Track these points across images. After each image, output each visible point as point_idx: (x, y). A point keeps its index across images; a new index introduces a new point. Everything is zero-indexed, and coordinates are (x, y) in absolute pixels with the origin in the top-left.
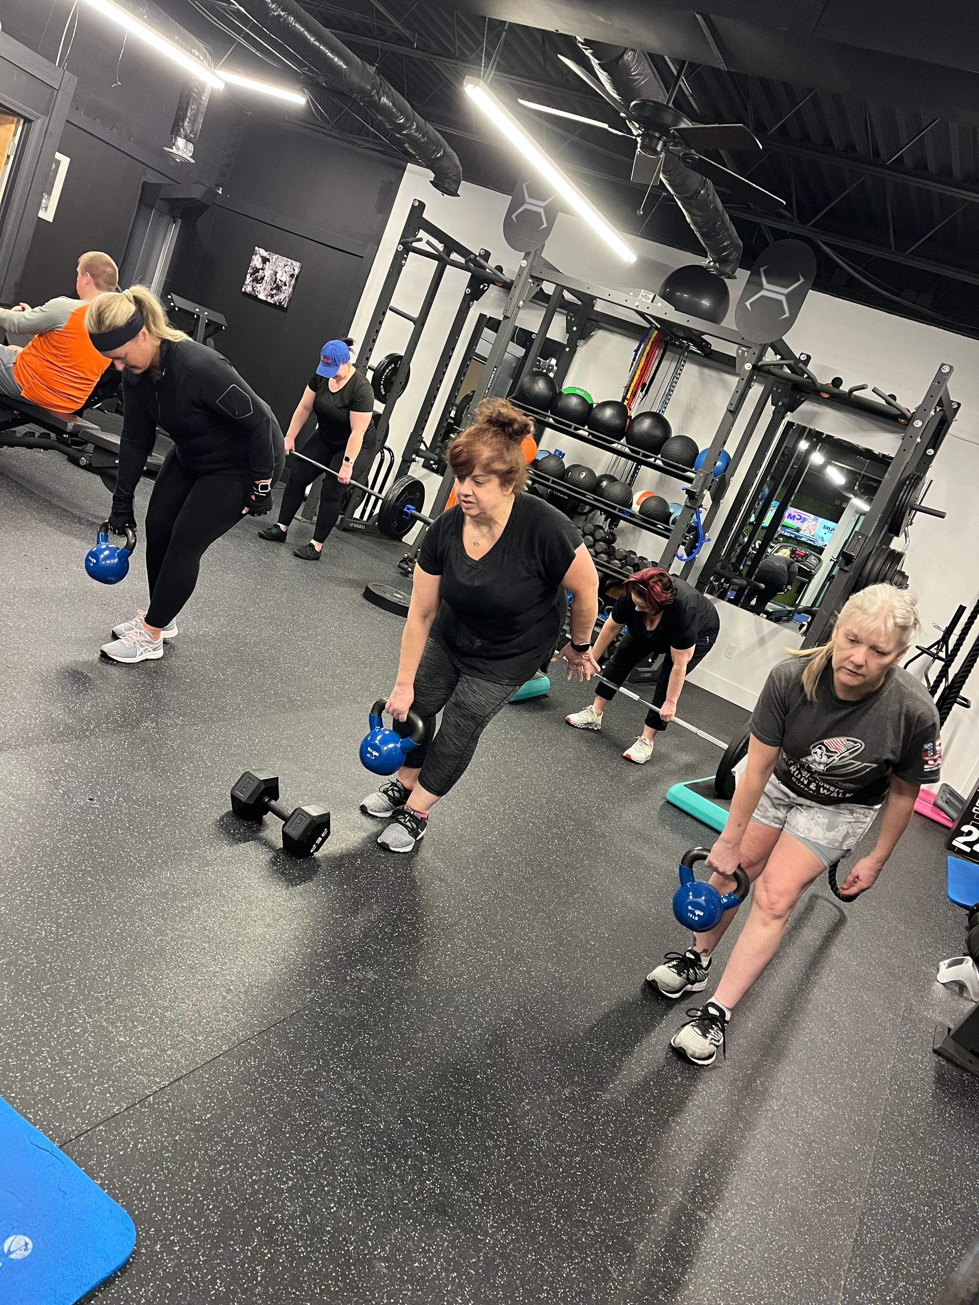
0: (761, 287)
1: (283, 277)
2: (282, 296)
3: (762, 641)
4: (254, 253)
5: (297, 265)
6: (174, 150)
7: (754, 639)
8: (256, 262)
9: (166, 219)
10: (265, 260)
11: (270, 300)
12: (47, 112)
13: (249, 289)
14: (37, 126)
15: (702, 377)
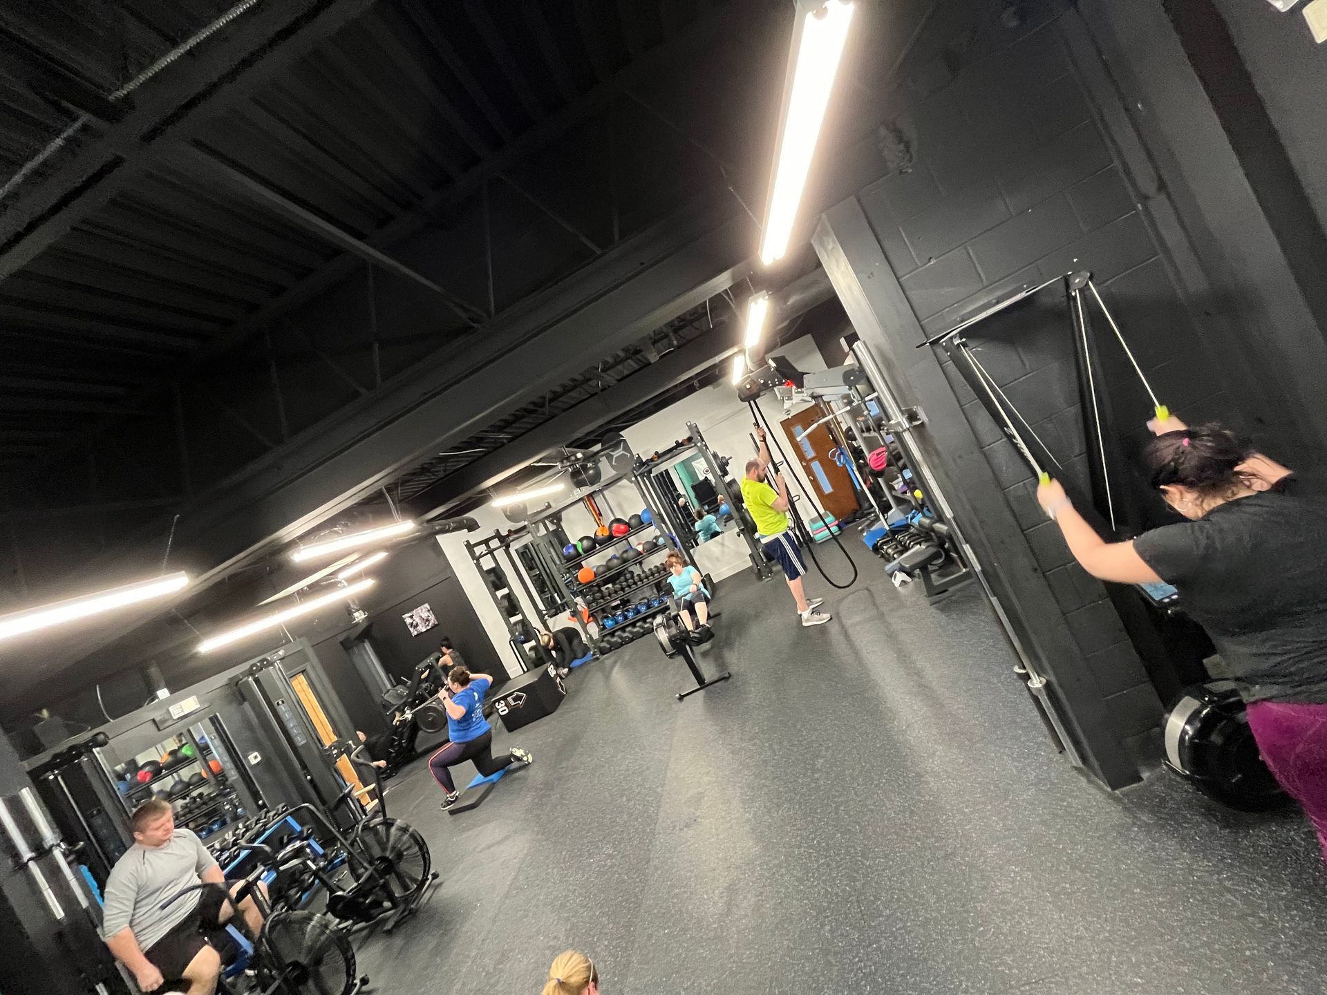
0: (612, 456)
1: (425, 615)
2: (432, 622)
3: (723, 545)
4: (403, 619)
5: (427, 606)
6: (357, 620)
7: (720, 547)
8: (408, 621)
9: (361, 645)
10: (411, 617)
11: (428, 628)
12: (307, 660)
13: (415, 633)
14: (309, 669)
15: (611, 492)
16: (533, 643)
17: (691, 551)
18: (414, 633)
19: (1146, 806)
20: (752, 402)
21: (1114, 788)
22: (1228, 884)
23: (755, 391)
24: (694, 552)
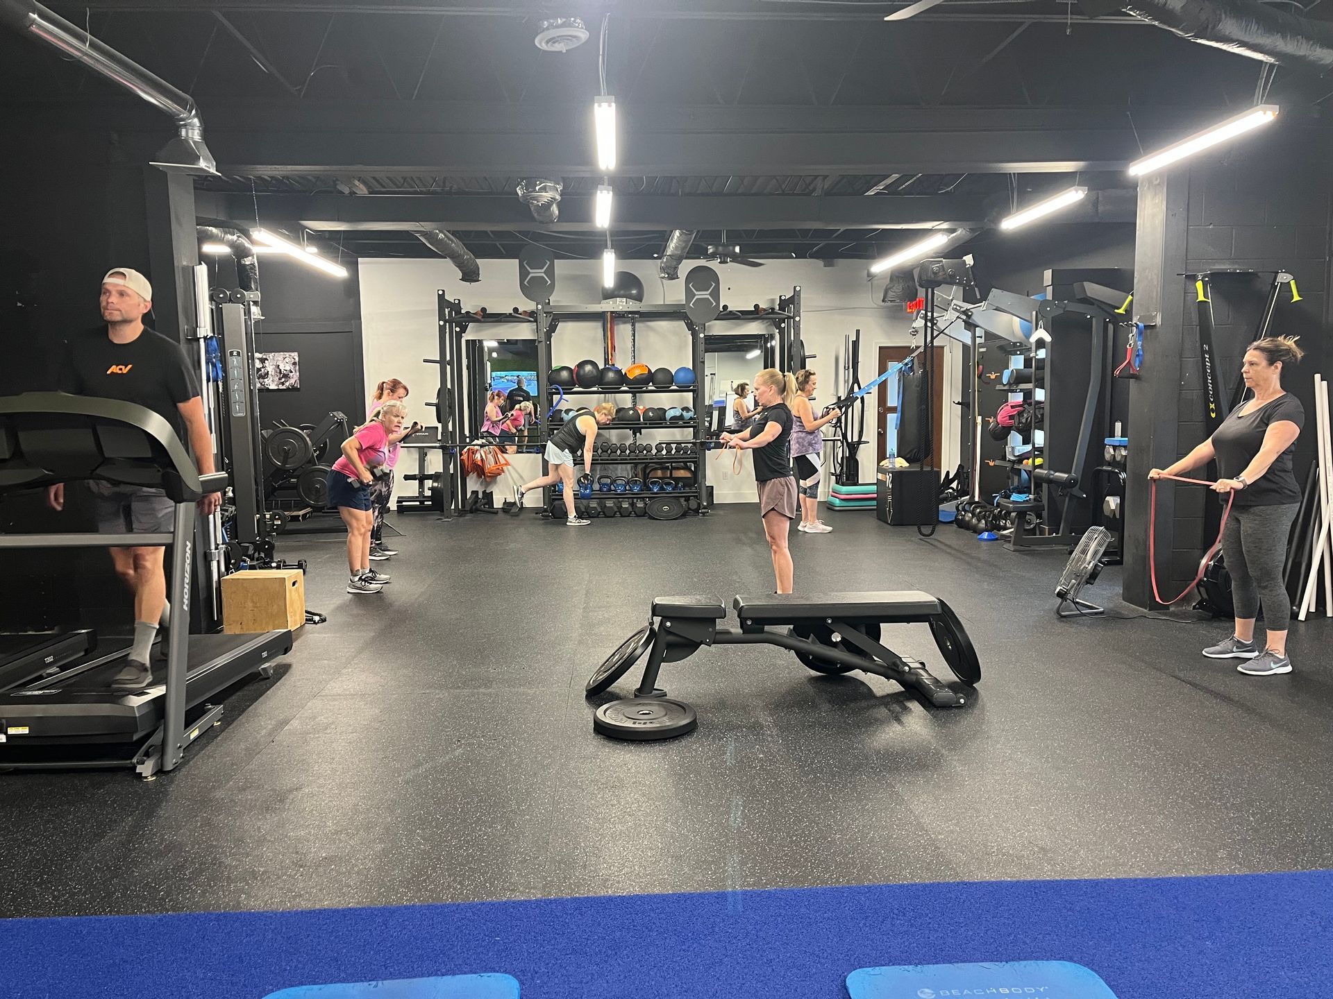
1: (286, 366)
2: (292, 380)
5: (295, 355)
10: (263, 361)
11: (281, 387)
20: (930, 290)
23: (940, 278)
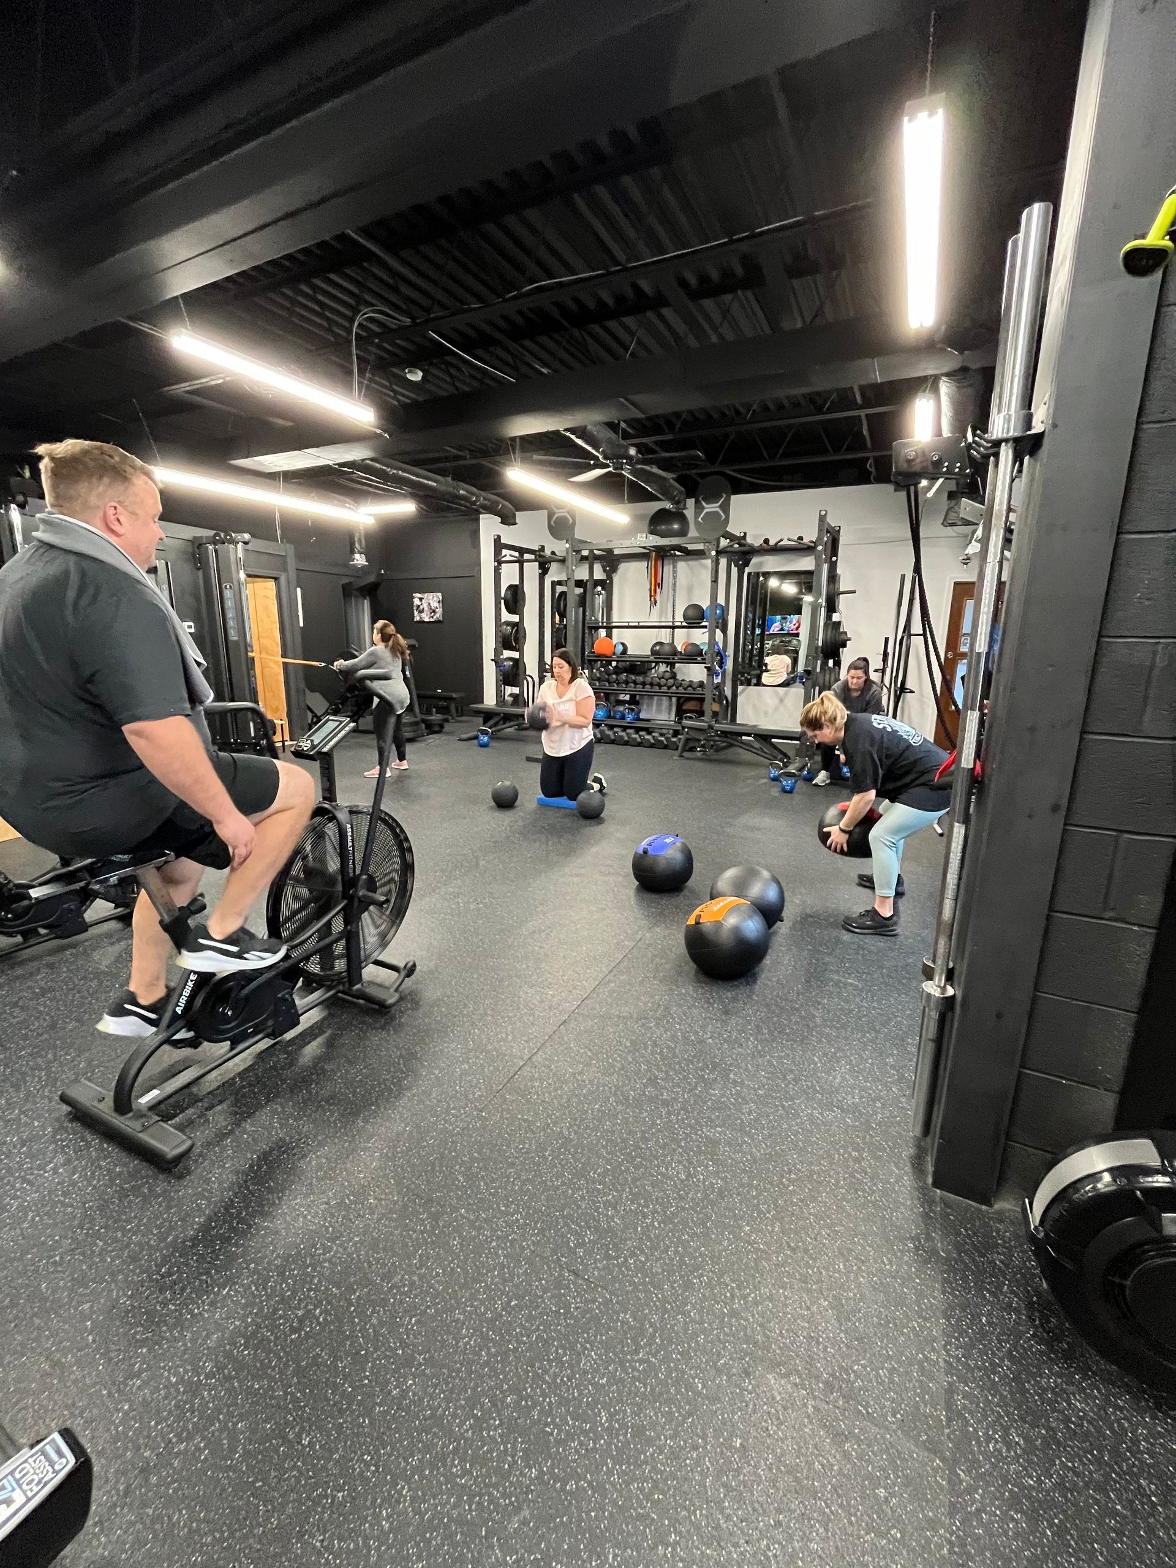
0: (703, 508)
1: (434, 605)
2: (438, 615)
3: (782, 701)
4: (413, 598)
5: (439, 595)
6: (354, 562)
7: (777, 701)
8: (416, 602)
9: (360, 600)
10: (421, 599)
12: (285, 570)
14: (283, 580)
15: (689, 567)
16: (516, 690)
17: (740, 688)
18: (417, 618)
19: (959, 1234)
21: (936, 1184)
22: (960, 1401)
24: (743, 691)
